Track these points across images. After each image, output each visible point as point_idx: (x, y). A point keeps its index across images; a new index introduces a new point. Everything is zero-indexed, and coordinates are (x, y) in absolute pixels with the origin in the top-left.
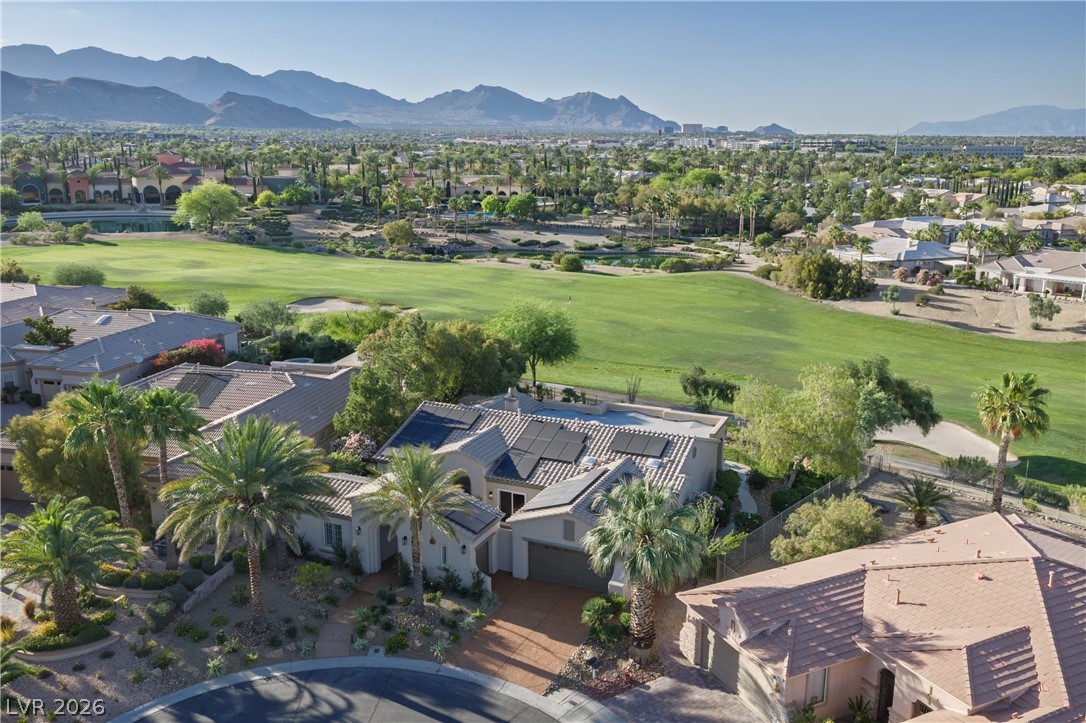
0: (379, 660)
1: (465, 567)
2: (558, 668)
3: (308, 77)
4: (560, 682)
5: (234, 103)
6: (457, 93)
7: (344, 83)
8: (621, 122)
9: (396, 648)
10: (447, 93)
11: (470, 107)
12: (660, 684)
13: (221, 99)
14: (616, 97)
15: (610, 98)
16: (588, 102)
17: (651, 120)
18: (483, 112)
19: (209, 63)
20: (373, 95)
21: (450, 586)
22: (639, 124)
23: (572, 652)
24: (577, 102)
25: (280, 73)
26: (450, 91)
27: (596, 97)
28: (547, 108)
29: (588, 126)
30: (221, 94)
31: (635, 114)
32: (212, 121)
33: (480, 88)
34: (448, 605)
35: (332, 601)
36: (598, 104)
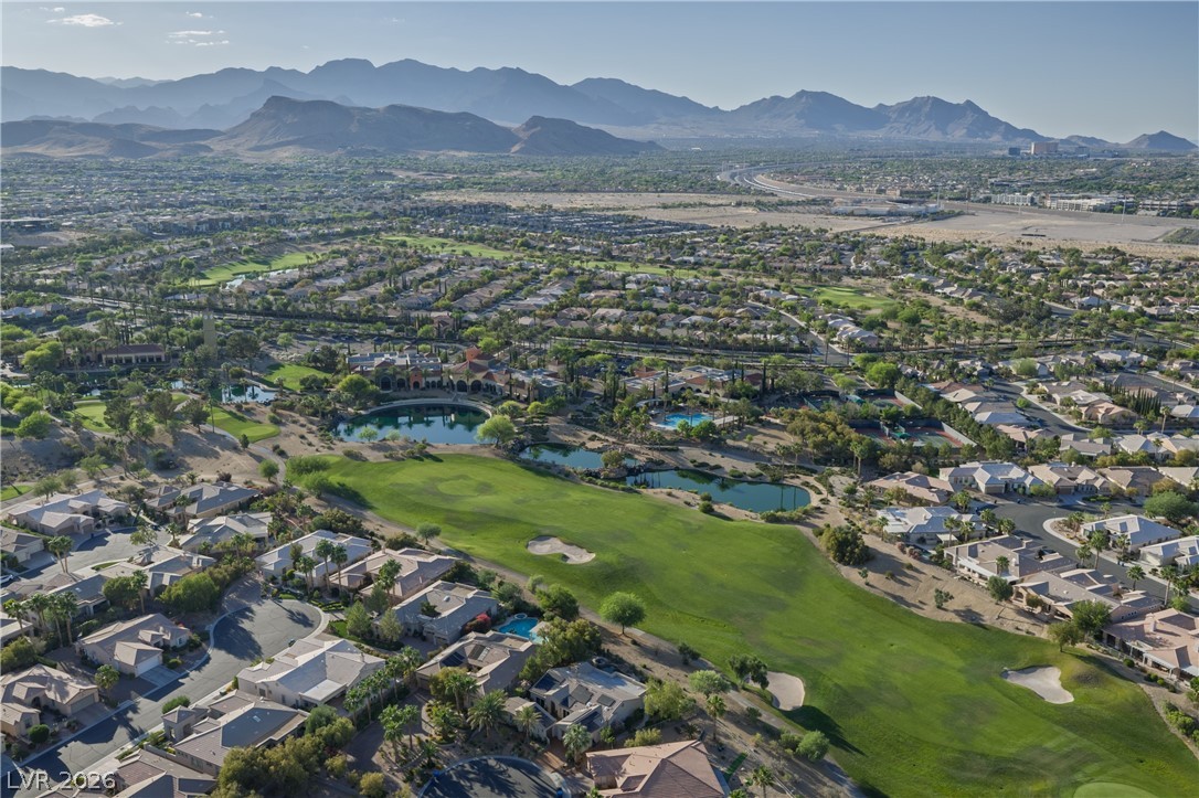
0: (516, 758)
1: (543, 735)
2: (557, 767)
3: (617, 85)
4: (556, 770)
5: (539, 128)
6: (777, 100)
7: (654, 91)
8: (965, 131)
9: (520, 756)
10: (764, 99)
11: (790, 115)
12: (579, 775)
13: (527, 124)
14: (962, 102)
15: (955, 102)
16: (927, 109)
17: (1002, 128)
18: (802, 121)
19: (519, 73)
20: (685, 103)
21: (538, 740)
22: (987, 133)
23: (562, 763)
24: (913, 108)
25: (588, 81)
26: (768, 97)
27: (937, 102)
28: (879, 115)
29: (923, 137)
30: (527, 117)
31: (985, 122)
32: (516, 148)
33: (802, 93)
34: (537, 745)
35: (508, 739)
36: (939, 111)
